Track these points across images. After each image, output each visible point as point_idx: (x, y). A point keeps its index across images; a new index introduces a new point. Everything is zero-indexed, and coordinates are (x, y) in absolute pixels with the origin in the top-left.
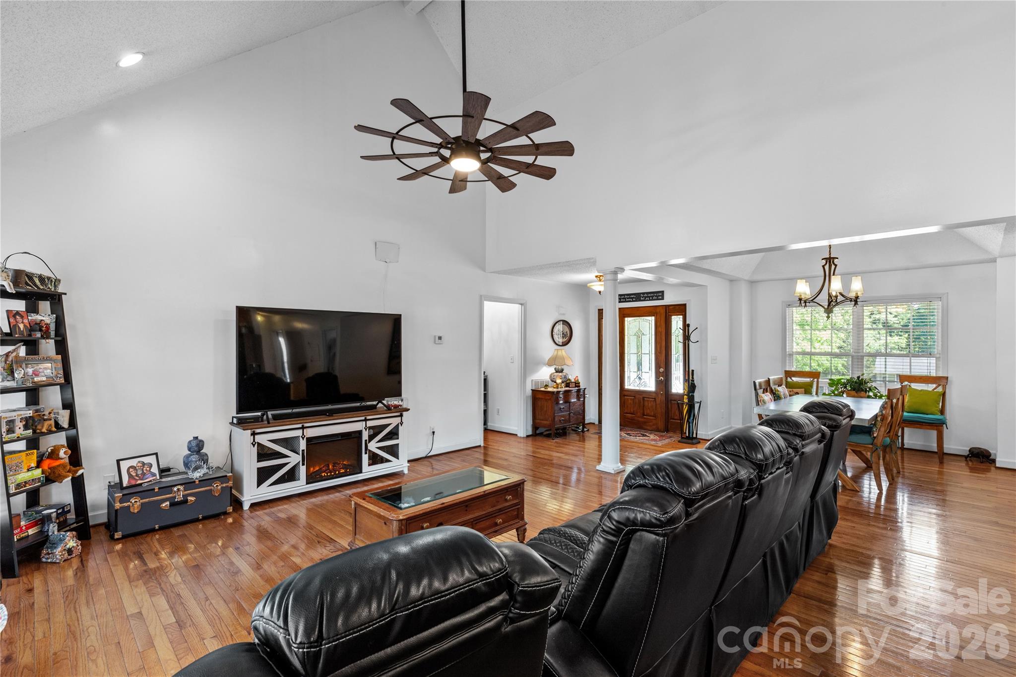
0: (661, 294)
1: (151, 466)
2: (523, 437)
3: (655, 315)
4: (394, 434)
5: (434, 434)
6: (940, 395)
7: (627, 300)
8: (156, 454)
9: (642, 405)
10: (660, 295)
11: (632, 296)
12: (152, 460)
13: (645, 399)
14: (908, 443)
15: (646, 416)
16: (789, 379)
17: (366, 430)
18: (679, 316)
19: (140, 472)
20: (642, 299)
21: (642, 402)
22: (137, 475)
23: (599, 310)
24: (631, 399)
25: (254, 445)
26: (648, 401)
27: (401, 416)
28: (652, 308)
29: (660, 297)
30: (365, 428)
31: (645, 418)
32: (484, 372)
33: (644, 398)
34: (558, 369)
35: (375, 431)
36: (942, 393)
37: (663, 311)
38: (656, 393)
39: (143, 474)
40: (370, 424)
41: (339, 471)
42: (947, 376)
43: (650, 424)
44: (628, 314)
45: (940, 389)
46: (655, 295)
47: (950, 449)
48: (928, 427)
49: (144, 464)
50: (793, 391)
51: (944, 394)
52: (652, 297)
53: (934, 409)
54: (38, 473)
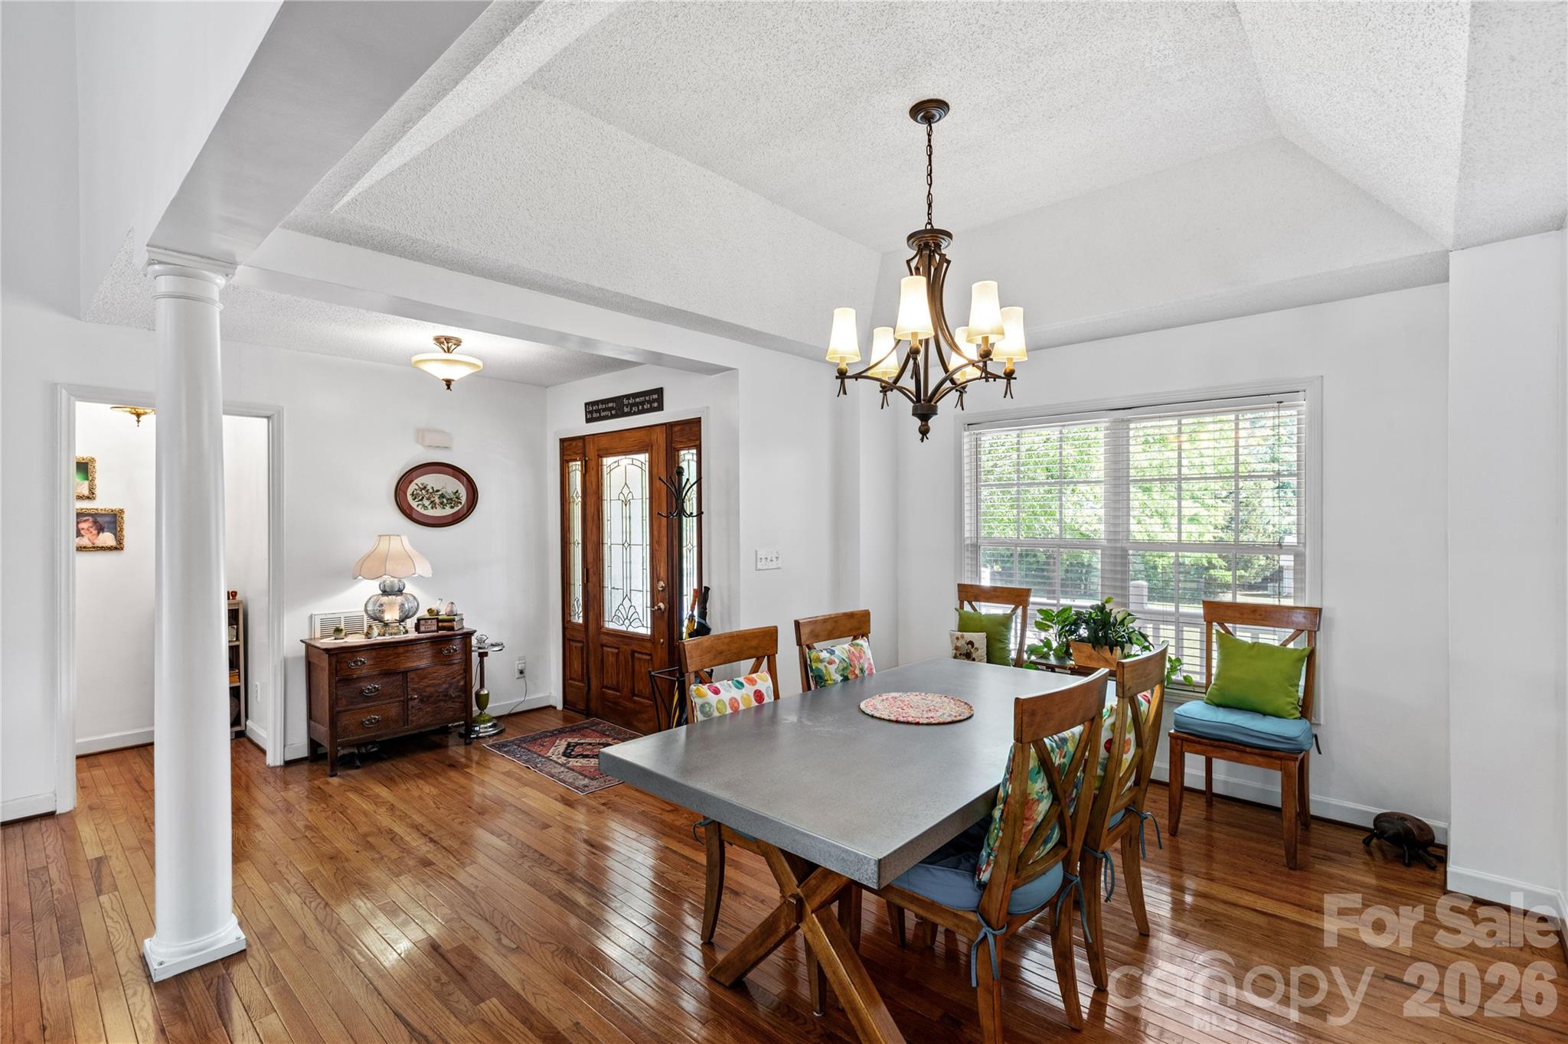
0: (655, 396)
2: (280, 766)
3: (650, 448)
6: (1301, 660)
7: (603, 414)
9: (631, 670)
10: (653, 399)
11: (610, 405)
13: (636, 655)
14: (1226, 783)
15: (638, 696)
16: (967, 607)
18: (691, 451)
20: (626, 410)
21: (630, 660)
23: (561, 440)
24: (612, 653)
26: (640, 659)
28: (643, 432)
29: (656, 405)
31: (635, 702)
32: (232, 595)
33: (633, 652)
34: (392, 587)
36: (1307, 652)
37: (660, 438)
38: (652, 639)
42: (1319, 607)
43: (645, 716)
44: (607, 449)
45: (1300, 644)
46: (647, 398)
47: (1327, 805)
48: (1260, 759)
50: (962, 637)
51: (1311, 656)
52: (642, 403)
53: (1284, 702)
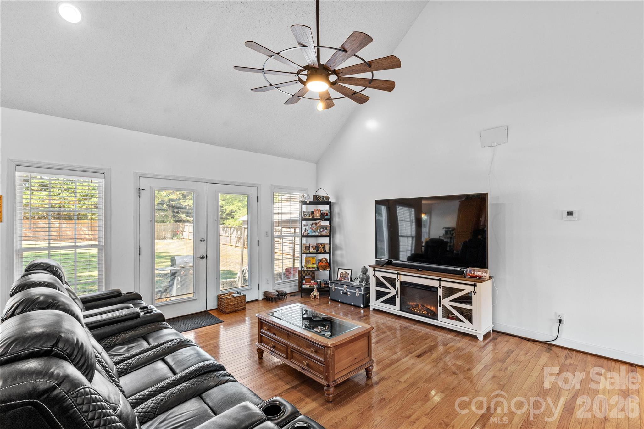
1: (348, 274)
4: (467, 299)
5: (560, 323)
8: (352, 270)
12: (349, 272)
17: (440, 288)
19: (344, 276)
22: (343, 277)
25: (374, 276)
27: (475, 285)
30: (439, 286)
35: (449, 292)
39: (345, 277)
40: (443, 284)
41: (422, 312)
49: (346, 273)
54: (315, 266)
